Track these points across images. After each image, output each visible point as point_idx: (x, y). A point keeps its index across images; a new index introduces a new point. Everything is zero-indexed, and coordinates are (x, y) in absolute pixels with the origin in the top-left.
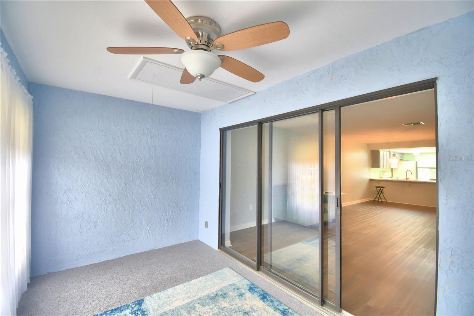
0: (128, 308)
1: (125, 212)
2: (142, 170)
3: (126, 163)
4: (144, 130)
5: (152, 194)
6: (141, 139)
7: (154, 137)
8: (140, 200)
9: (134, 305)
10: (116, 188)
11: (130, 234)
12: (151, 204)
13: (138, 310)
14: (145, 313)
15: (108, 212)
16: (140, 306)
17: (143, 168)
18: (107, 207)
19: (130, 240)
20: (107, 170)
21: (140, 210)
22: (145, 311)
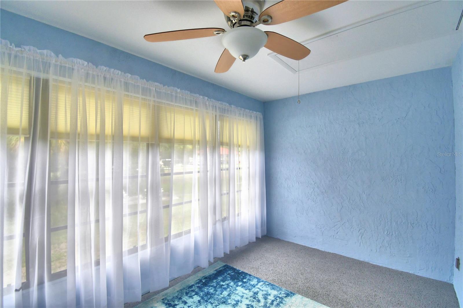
0: (278, 291)
1: (332, 207)
2: (350, 163)
3: (332, 156)
4: (350, 117)
5: (365, 193)
6: (346, 129)
7: (363, 123)
8: (348, 198)
9: (284, 293)
10: (323, 180)
11: (339, 233)
12: (363, 206)
13: (280, 298)
14: (281, 304)
15: (317, 203)
16: (286, 297)
17: (351, 160)
18: (316, 198)
19: (340, 239)
20: (314, 163)
21: (349, 210)
22: (282, 303)
